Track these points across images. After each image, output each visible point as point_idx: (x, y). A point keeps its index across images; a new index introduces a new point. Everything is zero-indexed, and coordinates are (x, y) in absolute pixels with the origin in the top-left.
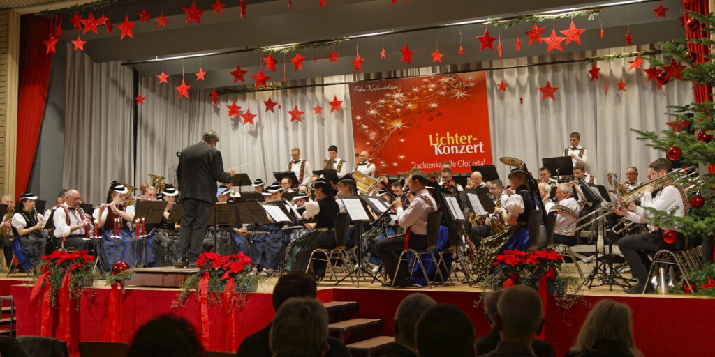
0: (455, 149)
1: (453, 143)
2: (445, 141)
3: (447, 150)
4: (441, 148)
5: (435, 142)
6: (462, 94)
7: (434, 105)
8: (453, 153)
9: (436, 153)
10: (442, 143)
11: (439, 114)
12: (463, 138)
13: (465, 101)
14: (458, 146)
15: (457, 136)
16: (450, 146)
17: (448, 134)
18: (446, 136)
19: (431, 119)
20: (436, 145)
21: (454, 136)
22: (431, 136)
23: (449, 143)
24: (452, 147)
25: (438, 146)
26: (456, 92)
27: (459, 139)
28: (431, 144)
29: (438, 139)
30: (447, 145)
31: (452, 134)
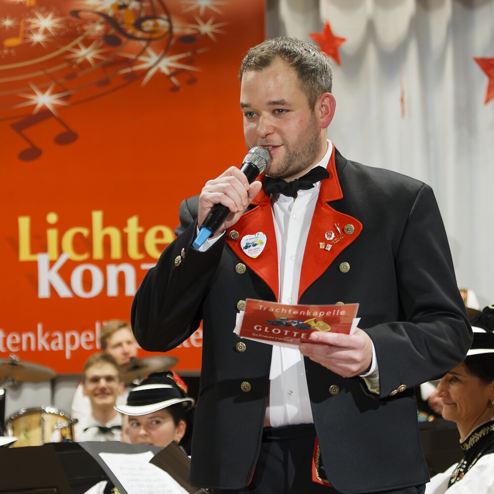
0: (121, 277)
1: (116, 253)
2: (83, 244)
3: (87, 282)
4: (66, 272)
5: (39, 245)
6: (166, 64)
7: (45, 100)
8: (113, 291)
9: (44, 292)
10: (69, 253)
11: (67, 138)
12: (160, 235)
13: (175, 89)
14: (136, 264)
15: (133, 226)
16: (102, 265)
17: (97, 217)
18: (89, 225)
19: (32, 154)
20: (43, 260)
21: (121, 225)
22: (24, 224)
23: (98, 253)
24: (113, 271)
25: (52, 263)
26: (143, 52)
27: (141, 238)
28: (25, 254)
29: (52, 235)
30: (91, 261)
31: (115, 220)
